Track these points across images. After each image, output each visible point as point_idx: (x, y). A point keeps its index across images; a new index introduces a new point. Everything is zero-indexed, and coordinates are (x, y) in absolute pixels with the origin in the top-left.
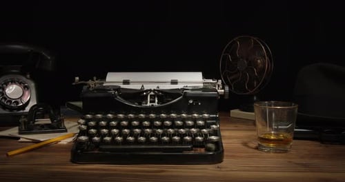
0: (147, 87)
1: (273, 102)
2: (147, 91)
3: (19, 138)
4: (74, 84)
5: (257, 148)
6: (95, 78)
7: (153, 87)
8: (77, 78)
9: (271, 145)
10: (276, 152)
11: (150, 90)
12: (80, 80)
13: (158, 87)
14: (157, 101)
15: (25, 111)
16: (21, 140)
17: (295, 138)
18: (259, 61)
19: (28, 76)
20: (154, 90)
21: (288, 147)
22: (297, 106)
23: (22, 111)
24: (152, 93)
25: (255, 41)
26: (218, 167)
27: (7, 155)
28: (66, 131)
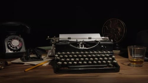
0: (79, 40)
1: (135, 46)
2: (79, 42)
3: (24, 63)
4: (47, 39)
5: (129, 65)
6: (55, 37)
7: (82, 40)
8: (48, 37)
9: (135, 64)
10: (137, 67)
11: (81, 42)
12: (49, 37)
13: (83, 40)
14: (83, 46)
15: (20, 51)
16: (25, 64)
17: (145, 61)
18: (119, 29)
19: (20, 36)
20: (82, 42)
21: (142, 64)
22: (146, 48)
23: (19, 52)
24: (81, 43)
25: (118, 20)
26: (120, 74)
27: (25, 71)
28: (43, 60)
